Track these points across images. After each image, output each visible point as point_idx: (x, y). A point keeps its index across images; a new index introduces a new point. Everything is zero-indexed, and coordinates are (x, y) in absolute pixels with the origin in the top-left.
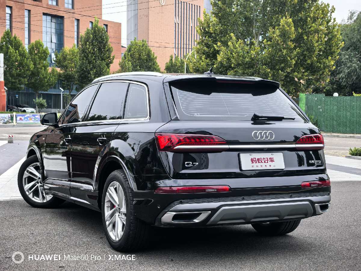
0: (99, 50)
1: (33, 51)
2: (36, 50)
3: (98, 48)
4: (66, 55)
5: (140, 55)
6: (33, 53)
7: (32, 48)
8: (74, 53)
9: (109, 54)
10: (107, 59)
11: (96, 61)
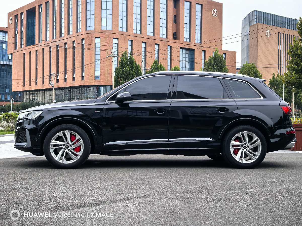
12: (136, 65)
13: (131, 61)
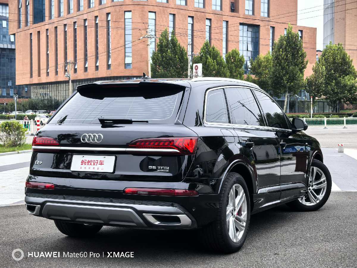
0: (292, 56)
1: (230, 60)
2: (232, 58)
3: (291, 54)
4: (261, 63)
5: (334, 59)
6: (230, 62)
7: (228, 56)
8: (269, 60)
9: (303, 59)
10: (301, 64)
11: (289, 67)
12: (180, 47)
13: (174, 43)
